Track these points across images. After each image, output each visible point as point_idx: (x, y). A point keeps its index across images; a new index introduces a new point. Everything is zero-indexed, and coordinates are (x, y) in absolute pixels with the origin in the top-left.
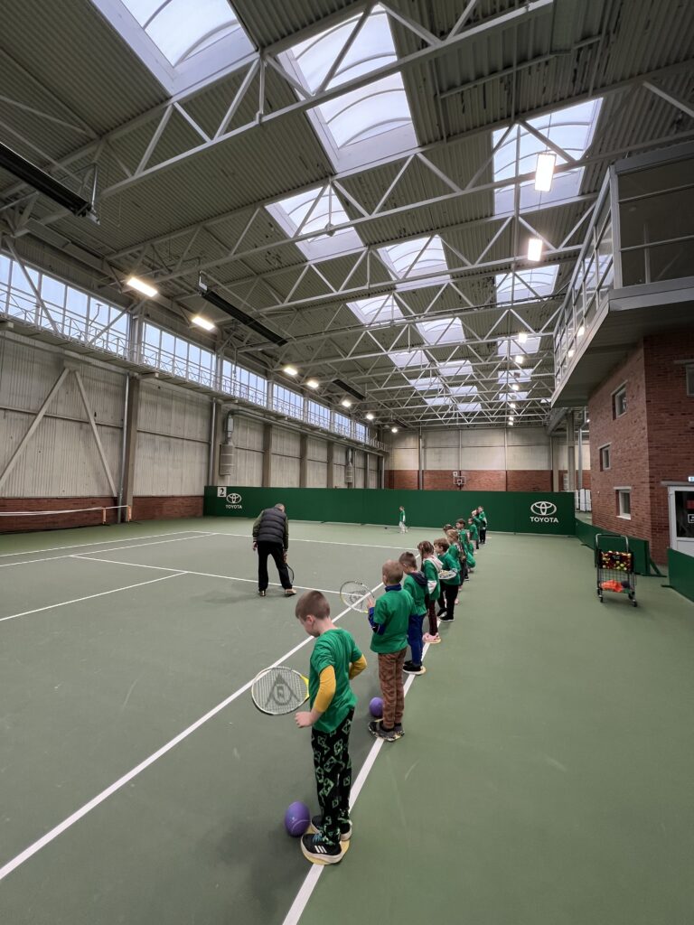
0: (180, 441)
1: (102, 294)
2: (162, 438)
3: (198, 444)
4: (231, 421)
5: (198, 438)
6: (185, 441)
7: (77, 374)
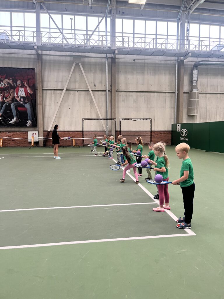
0: (152, 94)
1: (93, 12)
2: (138, 94)
3: (167, 94)
4: (195, 72)
5: (168, 90)
6: (156, 94)
7: (80, 64)
